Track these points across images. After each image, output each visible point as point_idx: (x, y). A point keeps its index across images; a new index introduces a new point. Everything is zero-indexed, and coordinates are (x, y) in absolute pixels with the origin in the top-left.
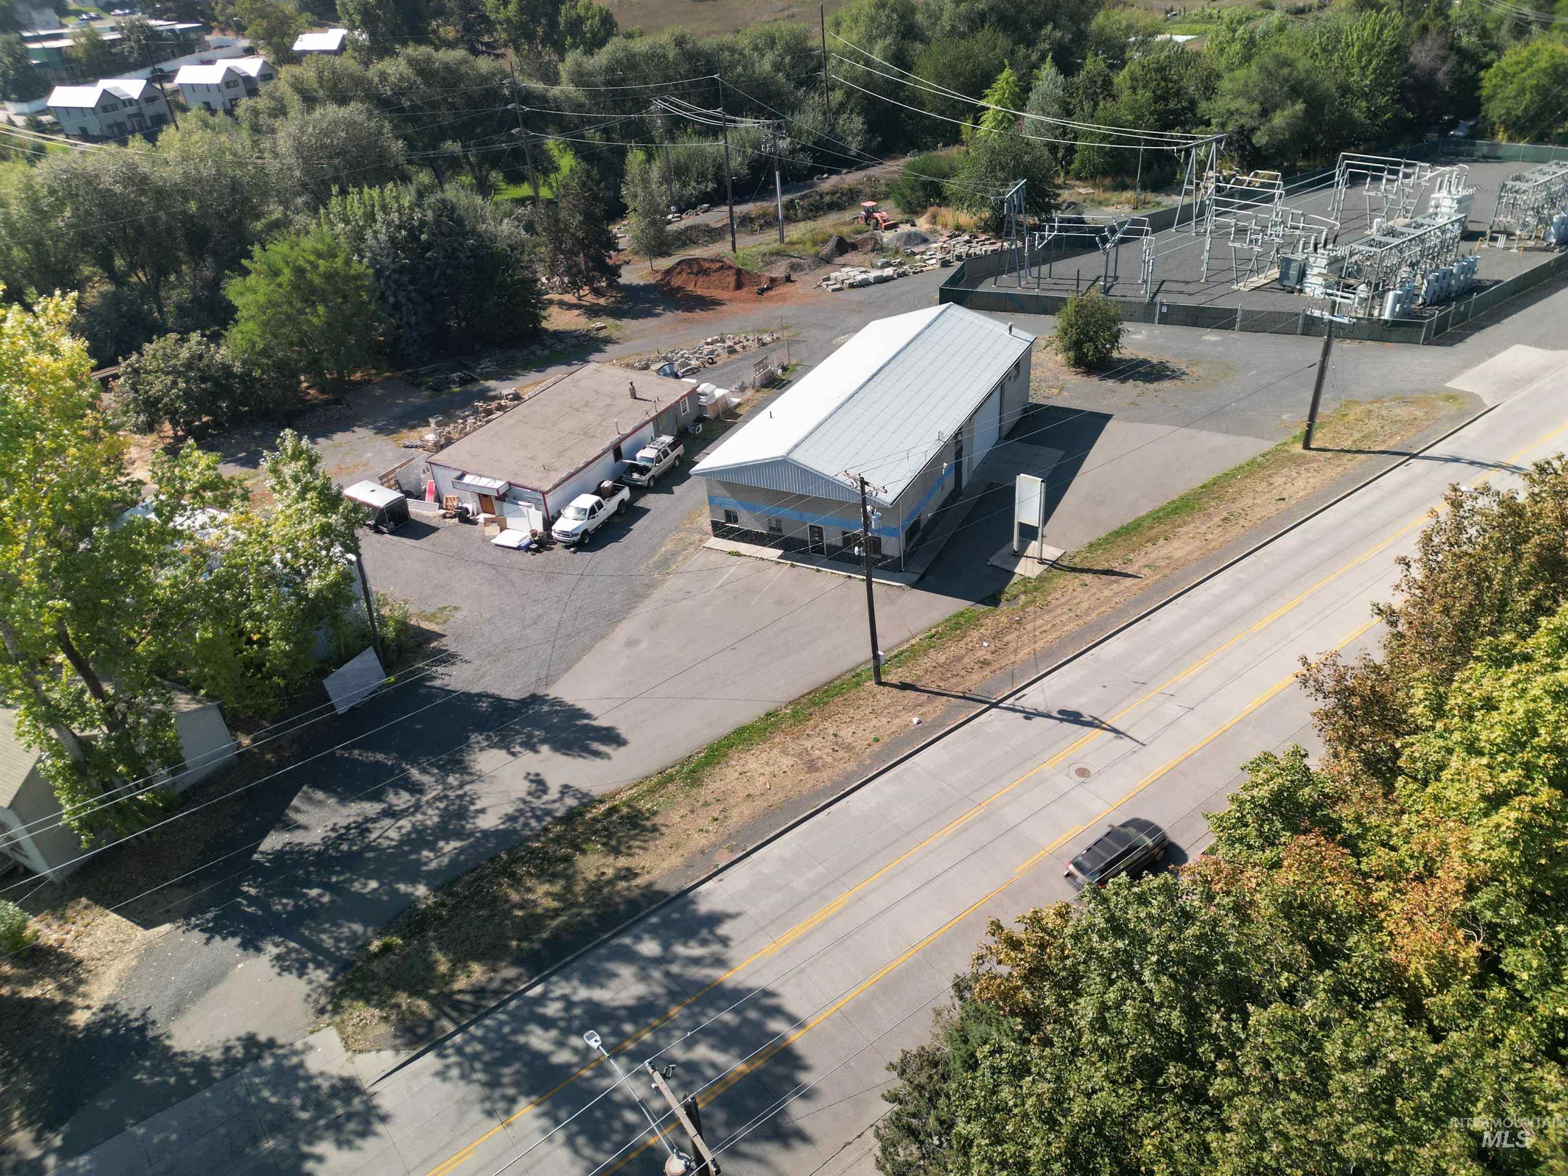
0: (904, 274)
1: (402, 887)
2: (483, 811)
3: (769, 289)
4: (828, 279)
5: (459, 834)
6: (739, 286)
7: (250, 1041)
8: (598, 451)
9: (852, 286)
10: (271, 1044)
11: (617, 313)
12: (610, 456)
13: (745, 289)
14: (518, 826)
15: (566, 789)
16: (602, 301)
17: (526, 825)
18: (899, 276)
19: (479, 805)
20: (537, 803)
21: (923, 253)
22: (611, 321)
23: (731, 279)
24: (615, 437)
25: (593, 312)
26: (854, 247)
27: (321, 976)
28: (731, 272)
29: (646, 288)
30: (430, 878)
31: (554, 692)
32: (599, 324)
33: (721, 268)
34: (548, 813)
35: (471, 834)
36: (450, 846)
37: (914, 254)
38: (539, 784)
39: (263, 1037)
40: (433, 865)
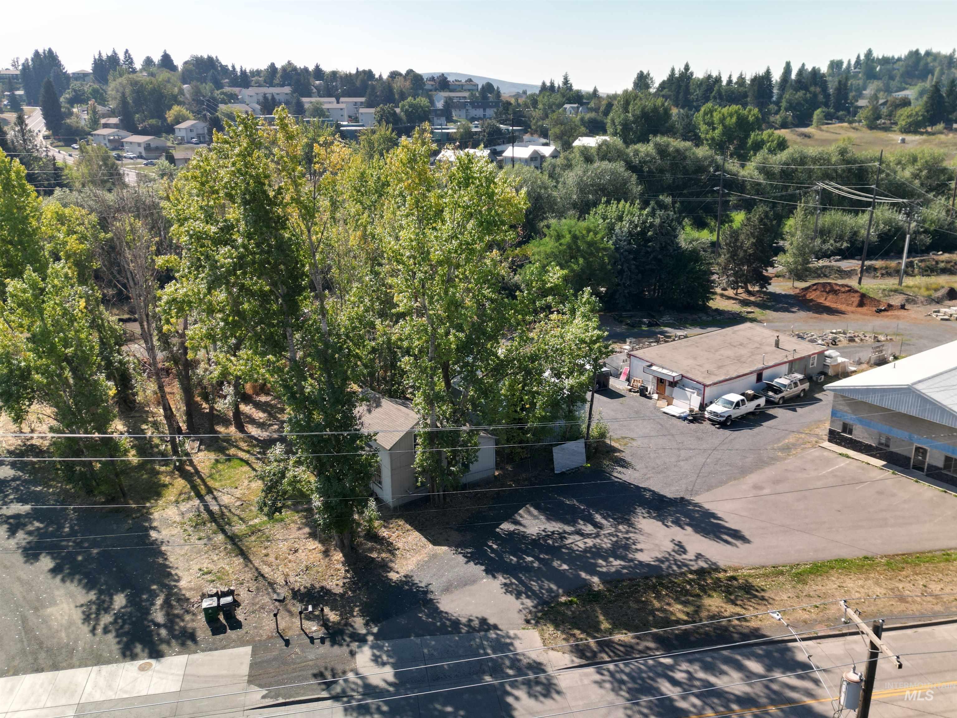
1: (583, 575)
2: (641, 550)
3: (885, 310)
4: (937, 312)
5: (623, 558)
6: (861, 304)
7: (483, 621)
8: (747, 371)
10: (495, 627)
11: (762, 306)
12: (754, 377)
13: (866, 308)
14: (664, 566)
15: (699, 556)
16: (752, 299)
17: (669, 567)
19: (639, 546)
20: (678, 557)
22: (757, 310)
23: (856, 299)
24: (760, 366)
25: (745, 303)
27: (529, 603)
28: (856, 295)
29: (786, 296)
30: (601, 575)
31: (697, 499)
32: (749, 309)
33: (849, 291)
34: (686, 565)
35: (632, 560)
36: (617, 563)
38: (681, 548)
39: (491, 621)
40: (604, 570)
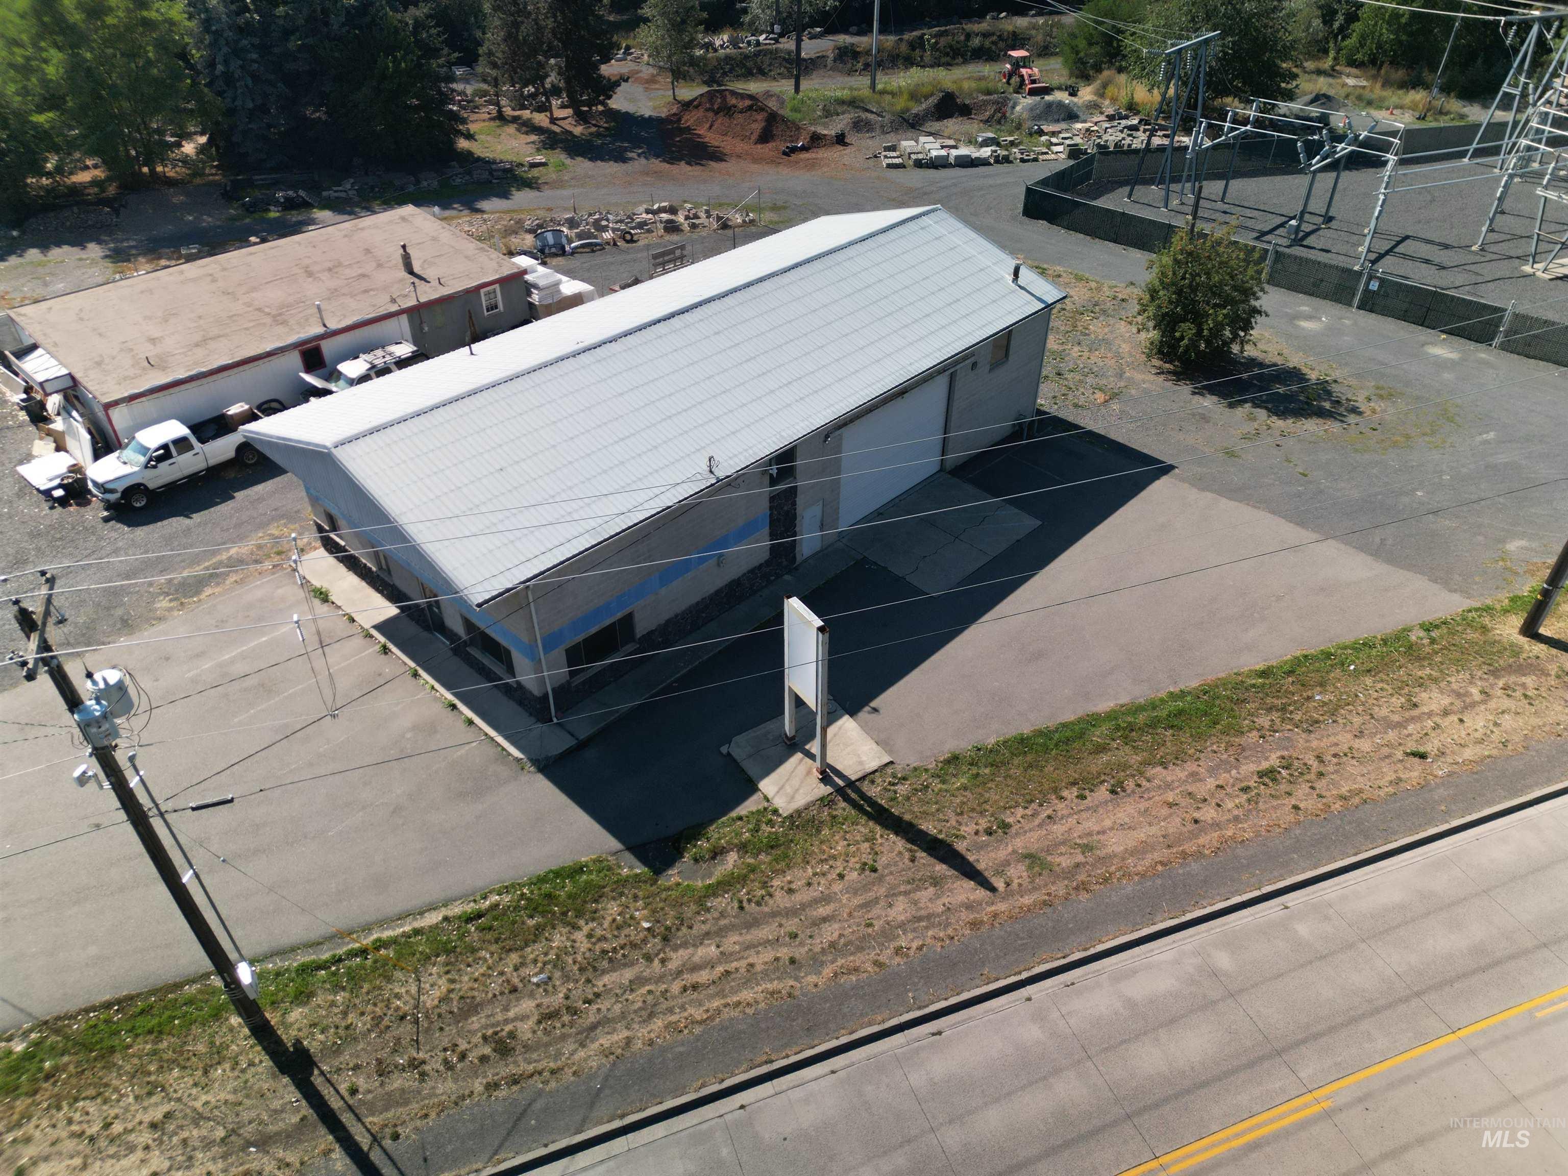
0: (1007, 160)
3: (804, 149)
4: (893, 148)
8: (262, 349)
9: (919, 164)
12: (292, 361)
13: (771, 145)
18: (998, 160)
21: (1054, 134)
23: (757, 127)
24: (313, 331)
26: (965, 111)
28: (760, 117)
33: (750, 108)
37: (1041, 133)
